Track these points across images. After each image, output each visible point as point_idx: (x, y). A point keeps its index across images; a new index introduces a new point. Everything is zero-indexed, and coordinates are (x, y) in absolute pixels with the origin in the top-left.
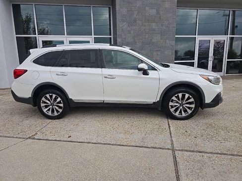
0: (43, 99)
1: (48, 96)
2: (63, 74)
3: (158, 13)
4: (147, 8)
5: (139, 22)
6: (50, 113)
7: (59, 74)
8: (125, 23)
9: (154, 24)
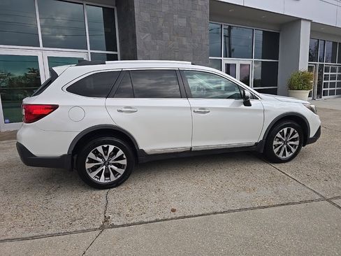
0: (91, 155)
1: (100, 149)
2: (131, 110)
3: (189, 24)
4: (176, 16)
5: (166, 35)
6: (102, 180)
7: (123, 110)
8: (147, 34)
9: (184, 39)
